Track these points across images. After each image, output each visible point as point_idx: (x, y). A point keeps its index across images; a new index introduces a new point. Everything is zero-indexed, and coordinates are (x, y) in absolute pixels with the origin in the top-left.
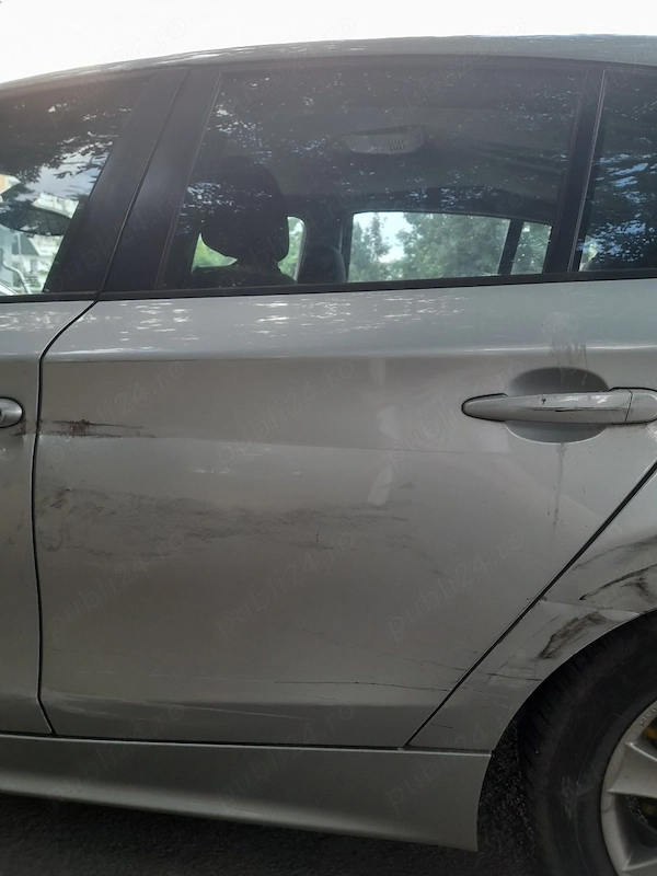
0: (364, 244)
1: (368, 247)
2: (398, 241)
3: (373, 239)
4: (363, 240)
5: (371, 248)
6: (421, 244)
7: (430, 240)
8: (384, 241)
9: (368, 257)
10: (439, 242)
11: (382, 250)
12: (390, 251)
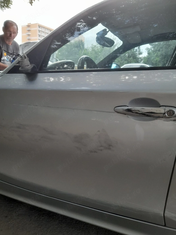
0: (135, 51)
1: (136, 52)
2: (146, 51)
3: (138, 50)
4: (135, 50)
5: (137, 52)
6: (153, 51)
7: (156, 50)
8: (141, 51)
9: (136, 55)
10: (159, 51)
11: (140, 53)
12: (143, 54)
